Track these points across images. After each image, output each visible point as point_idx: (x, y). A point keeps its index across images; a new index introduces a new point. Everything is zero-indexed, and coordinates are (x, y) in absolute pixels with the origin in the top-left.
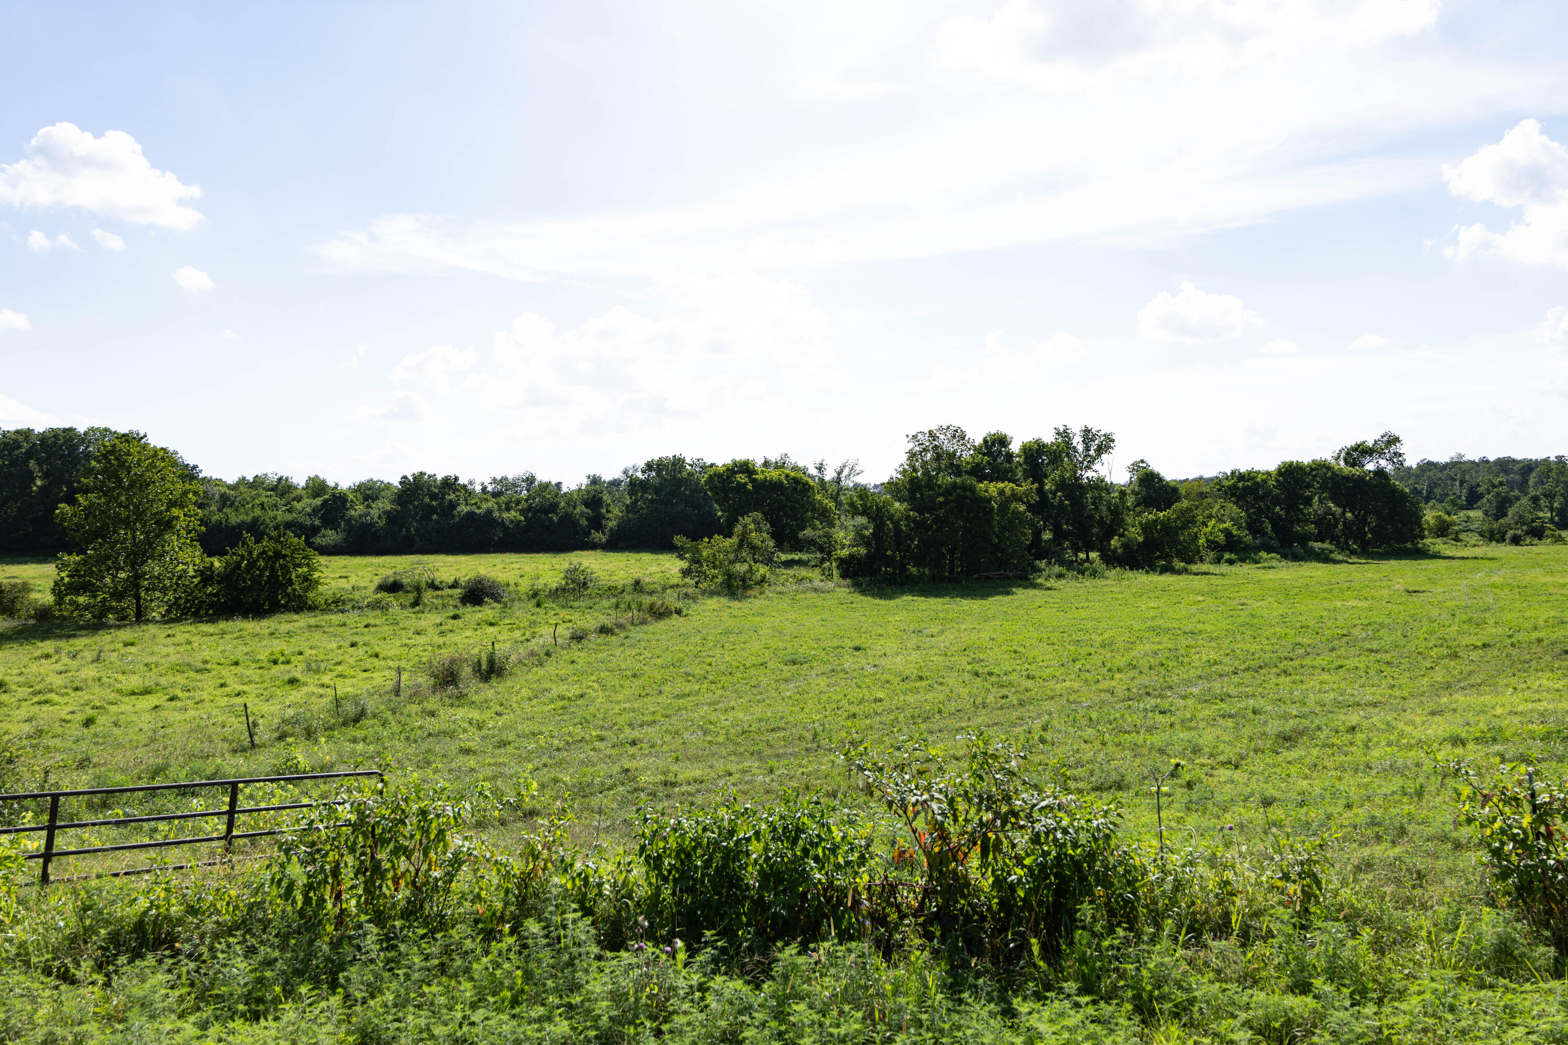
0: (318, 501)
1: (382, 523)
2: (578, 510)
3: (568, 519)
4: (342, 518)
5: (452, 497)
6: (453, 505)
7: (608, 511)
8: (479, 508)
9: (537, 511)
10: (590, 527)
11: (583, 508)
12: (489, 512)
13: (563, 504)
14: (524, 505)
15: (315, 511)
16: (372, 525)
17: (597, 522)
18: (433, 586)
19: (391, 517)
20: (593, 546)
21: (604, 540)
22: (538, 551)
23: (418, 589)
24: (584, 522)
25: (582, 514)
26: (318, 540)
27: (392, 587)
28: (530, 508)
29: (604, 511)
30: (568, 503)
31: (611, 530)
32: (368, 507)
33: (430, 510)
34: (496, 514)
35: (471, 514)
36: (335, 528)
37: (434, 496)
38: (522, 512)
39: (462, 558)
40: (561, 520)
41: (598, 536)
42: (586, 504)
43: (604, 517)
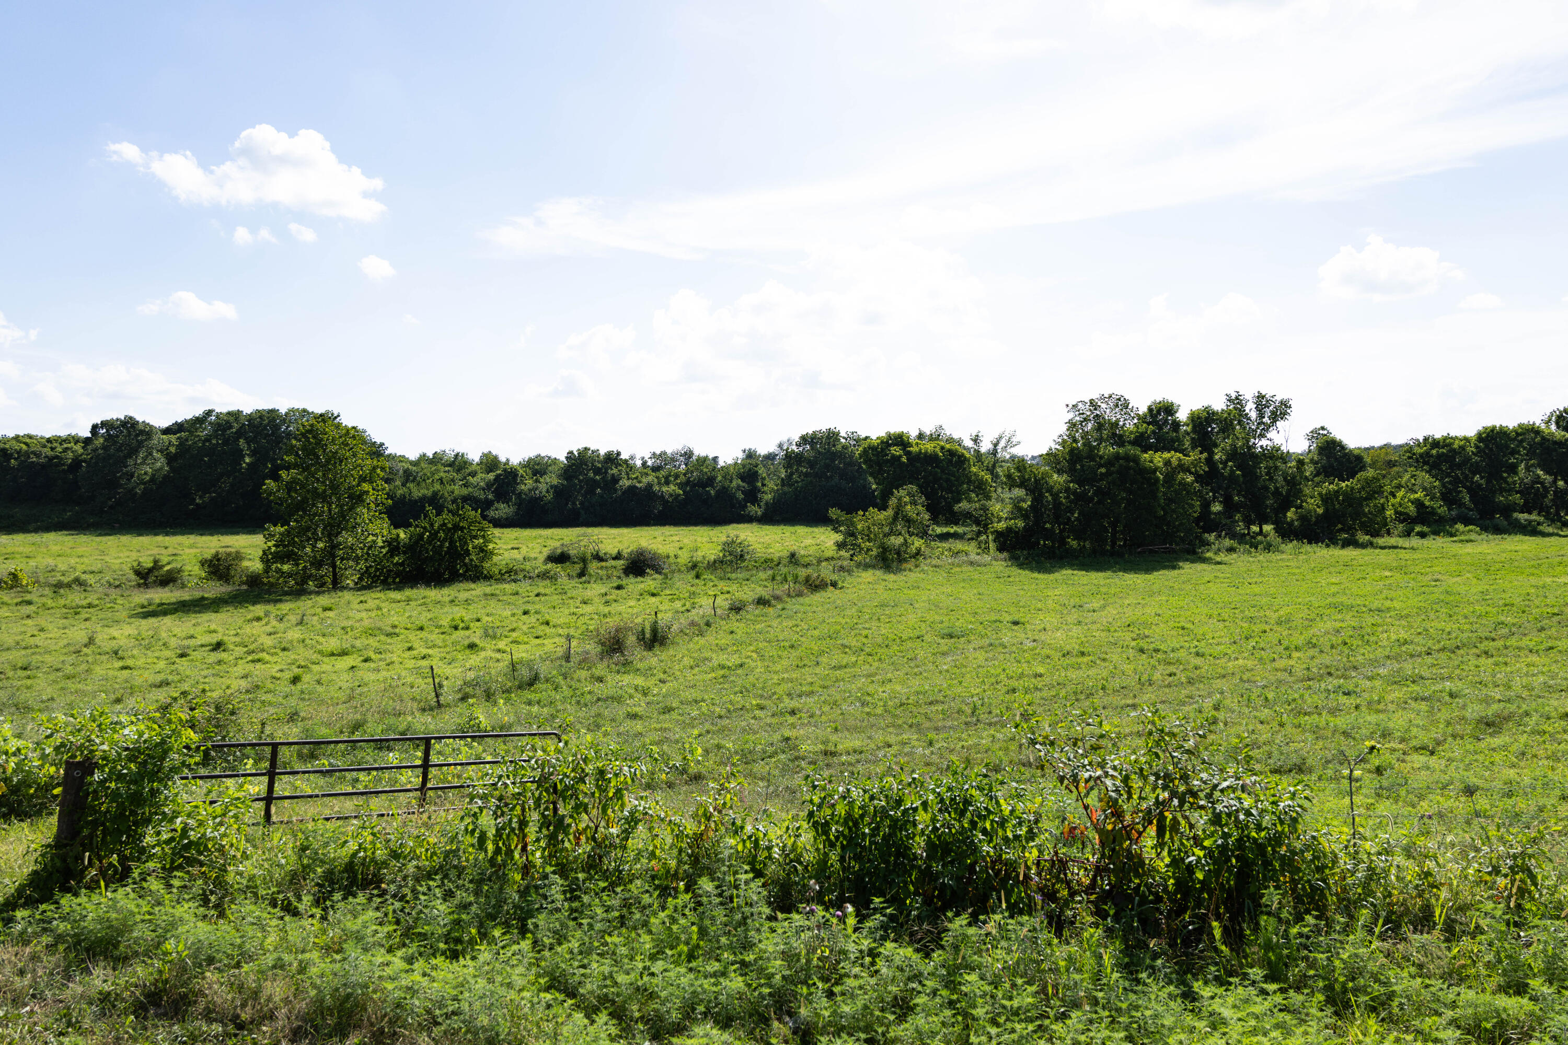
0: (491, 476)
1: (550, 497)
2: (734, 484)
3: (724, 492)
4: (513, 492)
5: (615, 471)
6: (615, 480)
7: (763, 485)
8: (640, 482)
9: (695, 485)
10: (746, 500)
11: (739, 481)
12: (650, 486)
13: (719, 478)
14: (682, 479)
15: (489, 485)
16: (541, 498)
17: (752, 495)
18: (598, 557)
19: (558, 491)
20: (749, 519)
21: (759, 513)
22: (696, 524)
23: (584, 560)
24: (740, 496)
25: (738, 487)
26: (492, 513)
27: (560, 558)
28: (688, 482)
29: (759, 484)
30: (724, 477)
31: (767, 504)
32: (537, 481)
33: (594, 484)
34: (656, 488)
35: (632, 488)
36: (507, 501)
37: (597, 471)
38: (681, 485)
39: (625, 531)
40: (719, 493)
41: (754, 510)
42: (742, 477)
43: (759, 490)
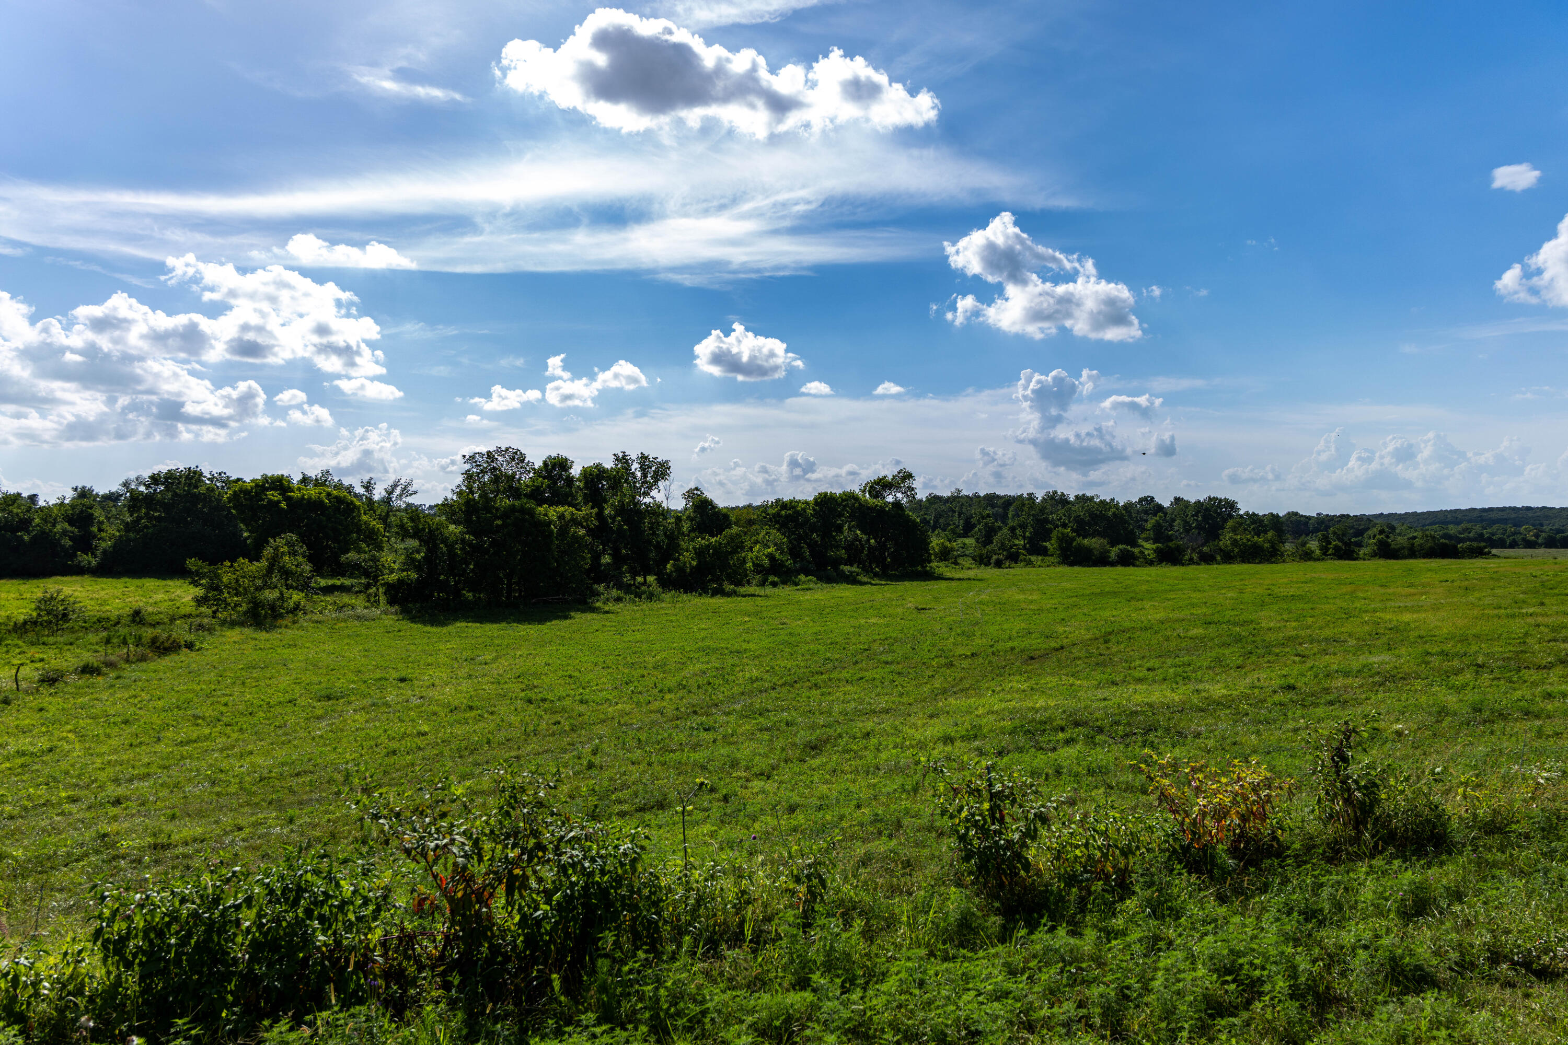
2: (59, 528)
3: (45, 540)
7: (100, 530)
10: (75, 547)
11: (66, 525)
13: (37, 521)
17: (85, 542)
20: (79, 571)
21: (94, 563)
24: (67, 542)
25: (65, 533)
29: (95, 529)
30: (45, 520)
31: (105, 552)
40: (34, 539)
41: (85, 559)
42: (70, 520)
43: (95, 537)
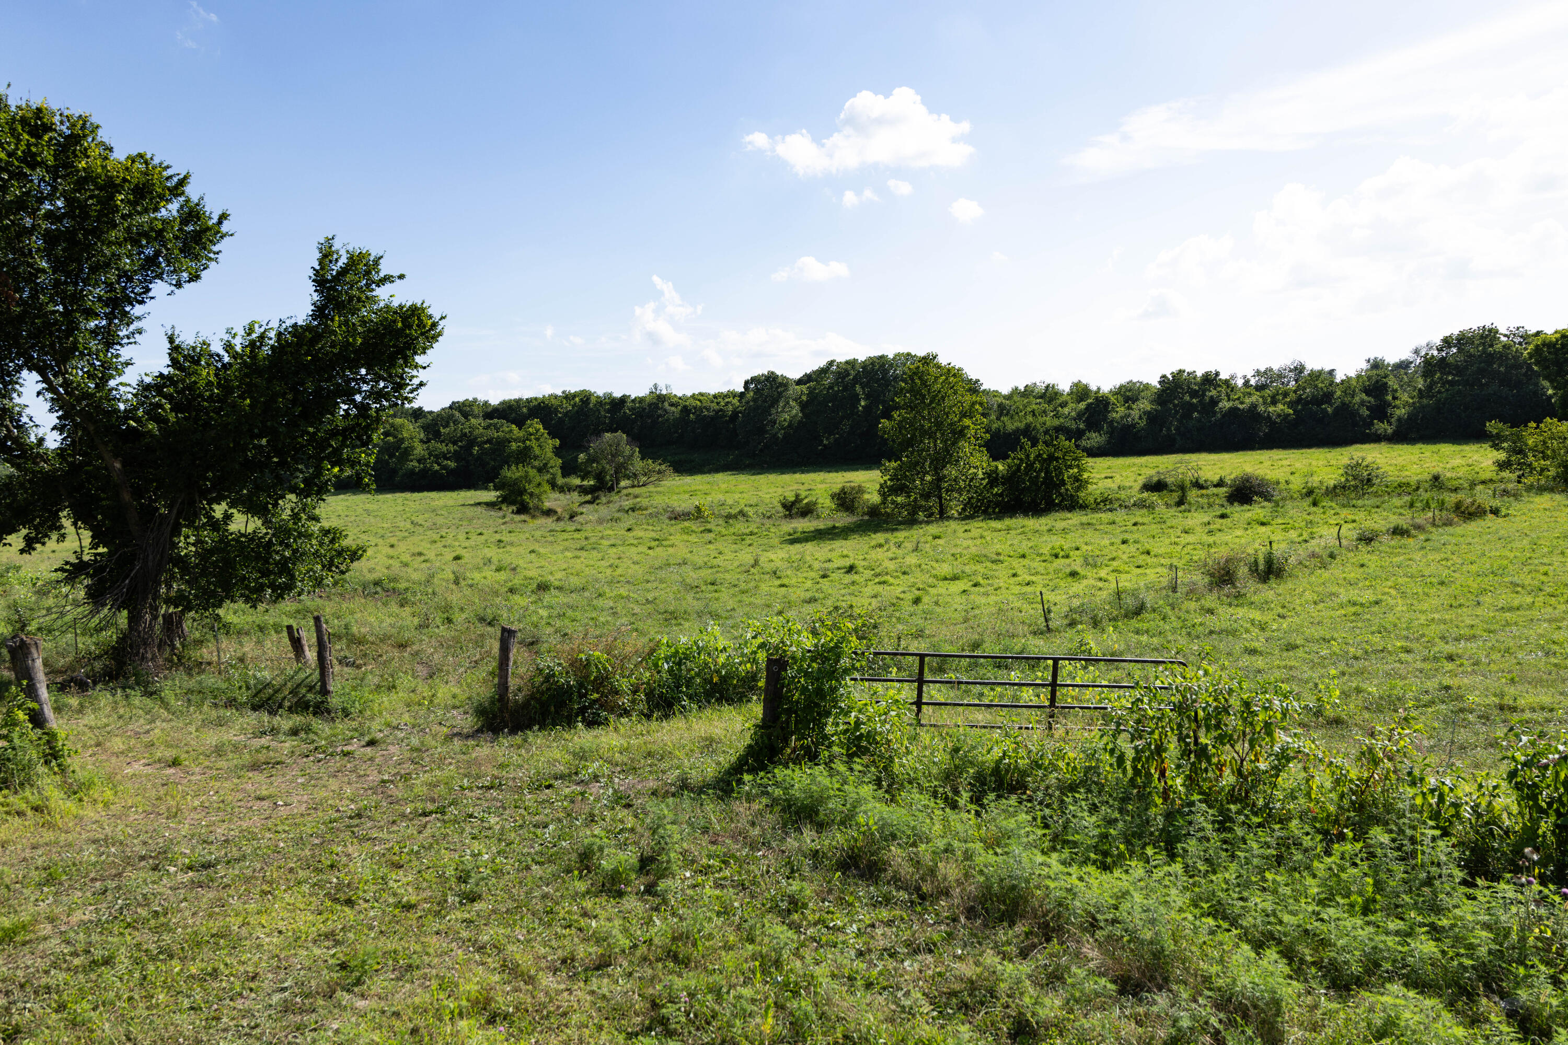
0: (1082, 405)
1: (1143, 423)
2: (1357, 399)
3: (1345, 410)
4: (1105, 420)
5: (1213, 393)
6: (1214, 402)
7: (1395, 398)
8: (1242, 403)
9: (1307, 403)
10: (1372, 417)
11: (1364, 396)
12: (1254, 406)
13: (1338, 393)
14: (1292, 397)
15: (1080, 415)
16: (1133, 426)
17: (1381, 411)
18: (1198, 485)
19: (1151, 417)
20: (1376, 439)
21: (1390, 431)
22: (1309, 446)
23: (1182, 488)
24: (1365, 412)
25: (1362, 403)
26: (1083, 443)
27: (1157, 486)
28: (1299, 400)
29: (1390, 398)
30: (1345, 392)
31: (1399, 419)
32: (1129, 408)
33: (1191, 407)
34: (1261, 408)
35: (1234, 410)
36: (1098, 429)
37: (1194, 394)
38: (1291, 405)
39: (1226, 456)
40: (1337, 411)
41: (1382, 427)
42: (1367, 391)
43: (1390, 405)
